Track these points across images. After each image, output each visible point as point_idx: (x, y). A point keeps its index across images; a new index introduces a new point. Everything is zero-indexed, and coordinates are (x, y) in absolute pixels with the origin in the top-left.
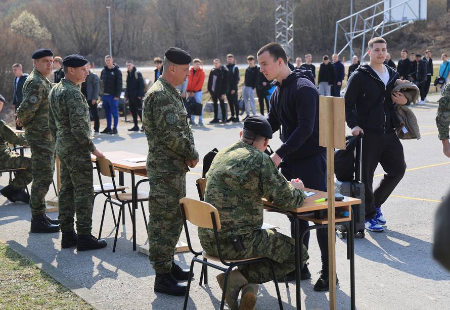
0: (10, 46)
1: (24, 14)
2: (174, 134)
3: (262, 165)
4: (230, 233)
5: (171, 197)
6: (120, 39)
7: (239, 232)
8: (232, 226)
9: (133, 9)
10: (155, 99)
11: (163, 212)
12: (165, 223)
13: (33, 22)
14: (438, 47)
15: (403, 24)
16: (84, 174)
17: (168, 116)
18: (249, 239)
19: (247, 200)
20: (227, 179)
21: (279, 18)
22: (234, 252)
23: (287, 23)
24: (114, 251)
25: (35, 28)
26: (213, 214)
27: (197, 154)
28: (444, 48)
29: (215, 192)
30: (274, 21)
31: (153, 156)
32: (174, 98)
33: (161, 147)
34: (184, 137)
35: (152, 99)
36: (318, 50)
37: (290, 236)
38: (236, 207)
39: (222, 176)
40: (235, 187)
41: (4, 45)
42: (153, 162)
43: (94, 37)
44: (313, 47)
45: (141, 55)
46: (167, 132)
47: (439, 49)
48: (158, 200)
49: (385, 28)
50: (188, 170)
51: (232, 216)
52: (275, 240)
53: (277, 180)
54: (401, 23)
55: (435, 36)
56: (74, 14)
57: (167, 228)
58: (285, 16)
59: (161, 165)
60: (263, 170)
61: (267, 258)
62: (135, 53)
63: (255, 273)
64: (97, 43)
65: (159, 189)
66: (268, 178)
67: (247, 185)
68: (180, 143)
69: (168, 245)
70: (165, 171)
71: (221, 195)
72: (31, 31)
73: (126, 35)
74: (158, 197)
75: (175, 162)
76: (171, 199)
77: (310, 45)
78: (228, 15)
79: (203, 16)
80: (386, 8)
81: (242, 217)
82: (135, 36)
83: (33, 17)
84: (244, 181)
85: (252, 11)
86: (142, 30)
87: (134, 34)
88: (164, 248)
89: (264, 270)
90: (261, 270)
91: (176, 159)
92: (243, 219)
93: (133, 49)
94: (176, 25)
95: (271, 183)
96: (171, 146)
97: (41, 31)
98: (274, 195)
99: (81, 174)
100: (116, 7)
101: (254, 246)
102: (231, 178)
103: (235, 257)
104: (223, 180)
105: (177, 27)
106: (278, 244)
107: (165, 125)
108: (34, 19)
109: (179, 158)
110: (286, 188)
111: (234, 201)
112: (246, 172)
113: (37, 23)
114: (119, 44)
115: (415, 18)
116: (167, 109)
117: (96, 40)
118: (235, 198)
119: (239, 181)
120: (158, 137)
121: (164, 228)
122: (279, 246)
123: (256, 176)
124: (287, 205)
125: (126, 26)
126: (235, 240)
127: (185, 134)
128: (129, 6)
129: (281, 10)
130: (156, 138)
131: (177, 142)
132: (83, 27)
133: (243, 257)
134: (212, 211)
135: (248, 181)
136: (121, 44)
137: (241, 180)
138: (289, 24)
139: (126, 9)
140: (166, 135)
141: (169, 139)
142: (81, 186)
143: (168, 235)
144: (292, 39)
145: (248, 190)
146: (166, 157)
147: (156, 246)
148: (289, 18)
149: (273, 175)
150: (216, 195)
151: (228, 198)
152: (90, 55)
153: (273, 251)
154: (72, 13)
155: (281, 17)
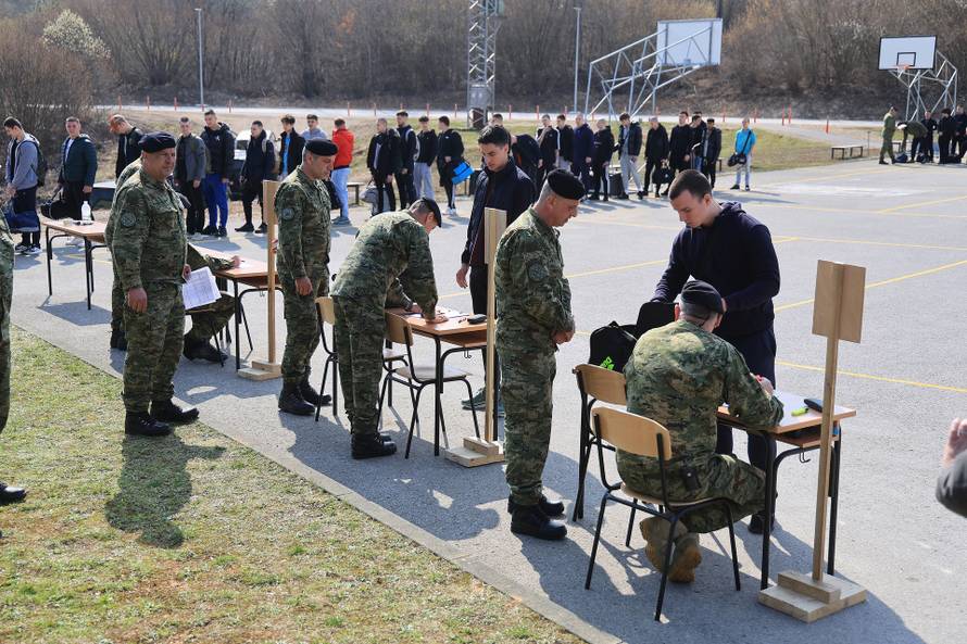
0: (45, 67)
1: (66, 15)
2: (539, 296)
3: (727, 362)
4: (681, 464)
5: (532, 387)
6: (214, 63)
7: (695, 463)
8: (683, 453)
9: (234, 14)
10: (517, 240)
11: (522, 410)
12: (529, 425)
13: (81, 30)
14: (702, 96)
15: (686, 70)
16: (371, 338)
17: (532, 268)
18: (704, 470)
19: (704, 413)
20: (675, 382)
21: (474, 42)
22: (682, 491)
23: (485, 51)
24: (407, 457)
25: (83, 38)
26: (660, 437)
27: (572, 323)
28: (711, 98)
29: (653, 400)
30: (466, 47)
31: (504, 325)
32: (546, 241)
33: (515, 313)
34: (555, 300)
35: (512, 241)
36: (525, 92)
37: (748, 462)
38: (687, 423)
39: (665, 376)
40: (687, 394)
41: (35, 64)
42: (503, 333)
43: (174, 55)
44: (518, 87)
45: (249, 88)
46: (529, 292)
47: (704, 99)
48: (513, 392)
49: (661, 75)
50: (556, 349)
51: (683, 437)
52: (738, 472)
53: (749, 385)
54: (684, 68)
55: (698, 79)
56: (140, 17)
57: (532, 433)
58: (484, 39)
59: (514, 339)
60: (730, 369)
61: (726, 499)
62: (240, 84)
63: (701, 519)
64: (179, 65)
65: (514, 375)
66: (737, 382)
67: (707, 393)
68: (548, 310)
69: (536, 458)
70: (520, 348)
71: (665, 405)
72: (76, 42)
73: (223, 55)
74: (512, 387)
75: (535, 335)
76: (533, 390)
77: (514, 84)
78: (387, 32)
79: (348, 31)
80: (660, 49)
81: (697, 439)
82: (239, 56)
83: (80, 21)
84: (704, 385)
85: (425, 26)
86: (250, 47)
87: (236, 54)
88: (530, 464)
89: (715, 515)
90: (709, 515)
91: (538, 331)
92: (699, 442)
93: (235, 77)
94: (305, 44)
95: (740, 390)
96: (535, 313)
97: (93, 45)
98: (745, 407)
99: (367, 339)
100: (209, 8)
101: (710, 482)
102: (681, 379)
103: (682, 498)
104: (668, 383)
105: (307, 48)
106: (742, 477)
107: (527, 280)
108: (82, 25)
109: (542, 329)
110: (762, 398)
111: (686, 414)
112: (706, 372)
113: (86, 30)
114: (214, 69)
115: (703, 61)
116: (531, 257)
117: (177, 61)
118: (688, 410)
119: (696, 384)
120: (513, 296)
121: (528, 434)
122: (744, 481)
123: (720, 378)
124: (762, 422)
125: (224, 41)
126: (689, 475)
127: (555, 296)
128: (230, 9)
129: (476, 31)
130: (509, 298)
131: (543, 308)
132: (157, 40)
133: (694, 499)
134: (657, 432)
135: (709, 386)
136: (217, 68)
137: (701, 384)
138: (490, 53)
139: (225, 12)
140: (526, 296)
141: (533, 302)
142: (363, 356)
143: (535, 443)
144: (493, 77)
145: (706, 399)
146: (520, 328)
147: (518, 461)
148: (490, 43)
149: (743, 377)
150: (656, 405)
151: (677, 410)
152: (167, 85)
153: (735, 488)
154: (137, 16)
155: (477, 41)
